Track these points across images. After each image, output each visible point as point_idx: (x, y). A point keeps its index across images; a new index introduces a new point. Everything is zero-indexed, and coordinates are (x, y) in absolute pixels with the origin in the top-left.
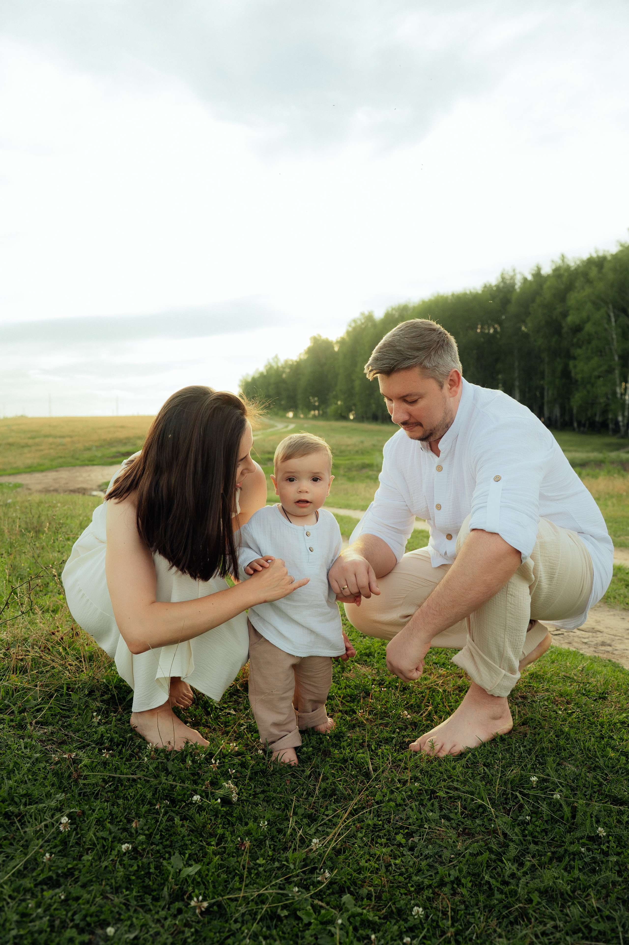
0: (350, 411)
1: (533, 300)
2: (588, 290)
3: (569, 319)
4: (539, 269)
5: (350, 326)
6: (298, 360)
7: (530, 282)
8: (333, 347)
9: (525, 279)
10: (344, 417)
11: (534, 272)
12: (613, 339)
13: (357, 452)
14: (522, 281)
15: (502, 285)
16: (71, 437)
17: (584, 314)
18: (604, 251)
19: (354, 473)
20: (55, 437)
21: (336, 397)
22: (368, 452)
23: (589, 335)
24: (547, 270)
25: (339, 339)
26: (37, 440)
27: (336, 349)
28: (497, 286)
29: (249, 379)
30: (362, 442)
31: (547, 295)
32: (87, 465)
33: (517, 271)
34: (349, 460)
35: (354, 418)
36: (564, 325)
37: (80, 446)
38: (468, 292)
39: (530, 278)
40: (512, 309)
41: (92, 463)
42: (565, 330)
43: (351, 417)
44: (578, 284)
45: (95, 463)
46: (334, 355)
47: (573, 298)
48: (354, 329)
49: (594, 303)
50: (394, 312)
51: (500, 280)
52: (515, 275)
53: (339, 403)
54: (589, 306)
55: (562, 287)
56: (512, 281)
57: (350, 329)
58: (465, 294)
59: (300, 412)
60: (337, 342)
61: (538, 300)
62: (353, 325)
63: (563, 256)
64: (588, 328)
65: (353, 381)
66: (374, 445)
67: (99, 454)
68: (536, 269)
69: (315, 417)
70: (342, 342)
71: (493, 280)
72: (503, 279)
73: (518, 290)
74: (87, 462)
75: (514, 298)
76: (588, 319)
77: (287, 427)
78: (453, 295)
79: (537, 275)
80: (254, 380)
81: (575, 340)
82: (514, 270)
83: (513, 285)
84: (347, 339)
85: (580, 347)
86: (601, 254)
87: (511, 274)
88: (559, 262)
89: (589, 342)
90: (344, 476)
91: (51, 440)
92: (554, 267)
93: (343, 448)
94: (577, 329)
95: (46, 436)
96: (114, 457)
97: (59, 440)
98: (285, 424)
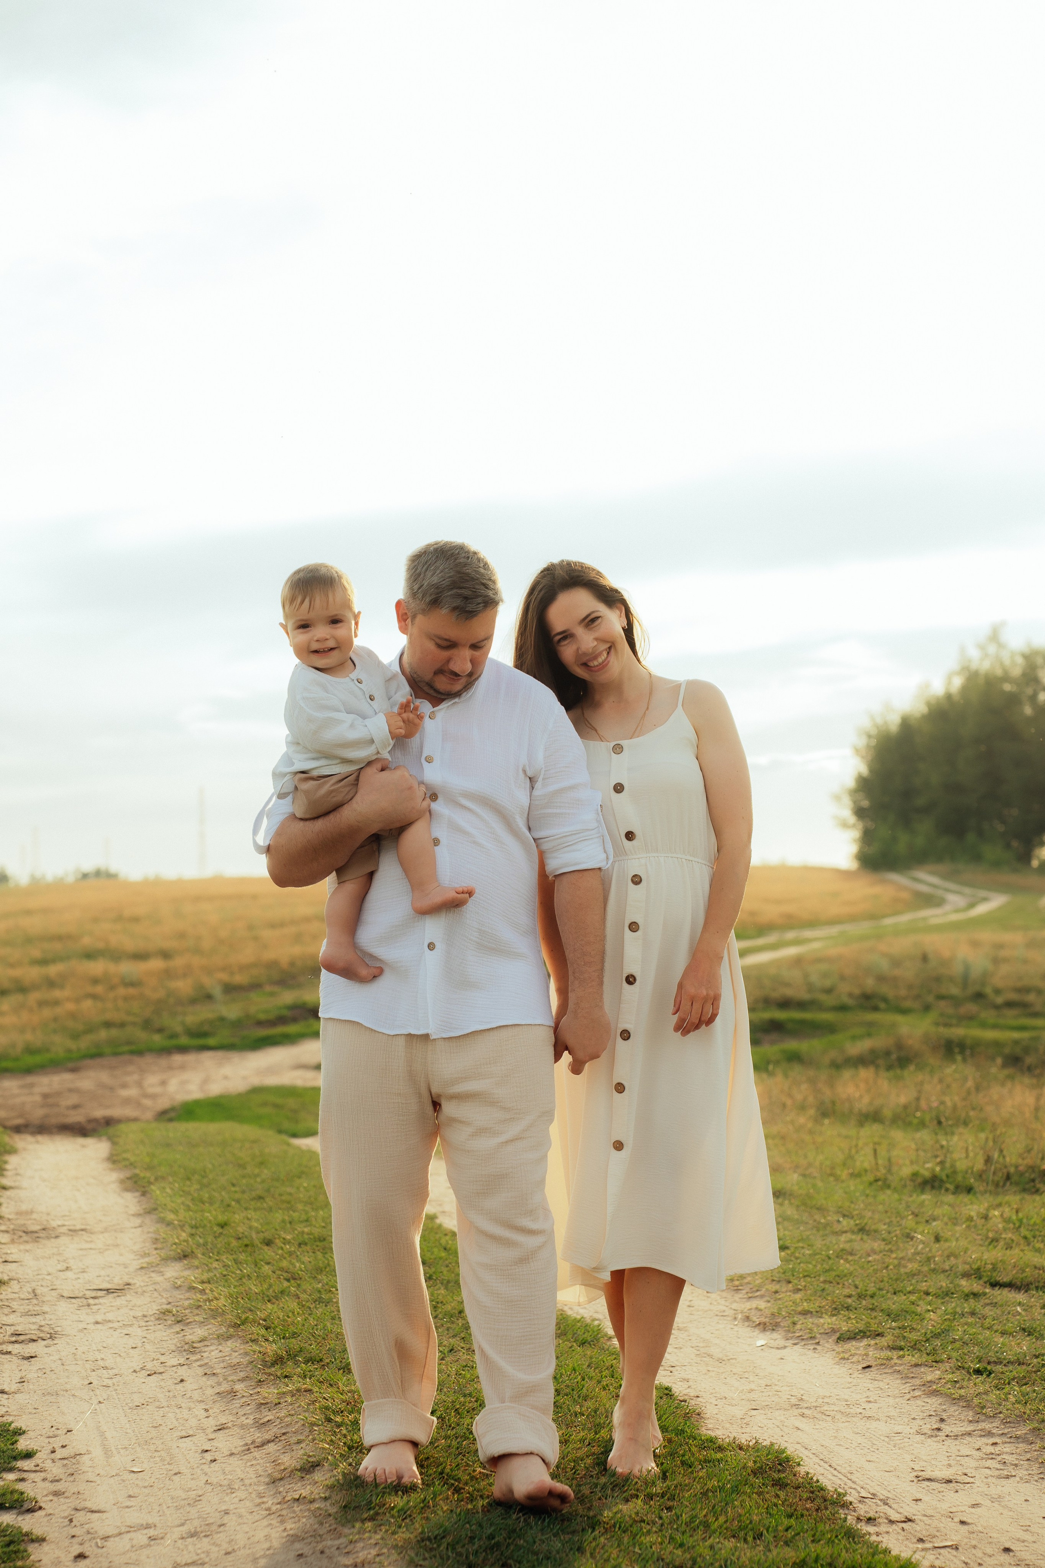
16: (166, 955)
20: (115, 955)
26: (53, 970)
29: (894, 722)
32: (183, 1050)
37: (183, 986)
41: (201, 1042)
45: (211, 1041)
67: (232, 1011)
74: (184, 1040)
80: (906, 724)
91: (97, 967)
95: (90, 955)
96: (281, 1020)
97: (127, 968)
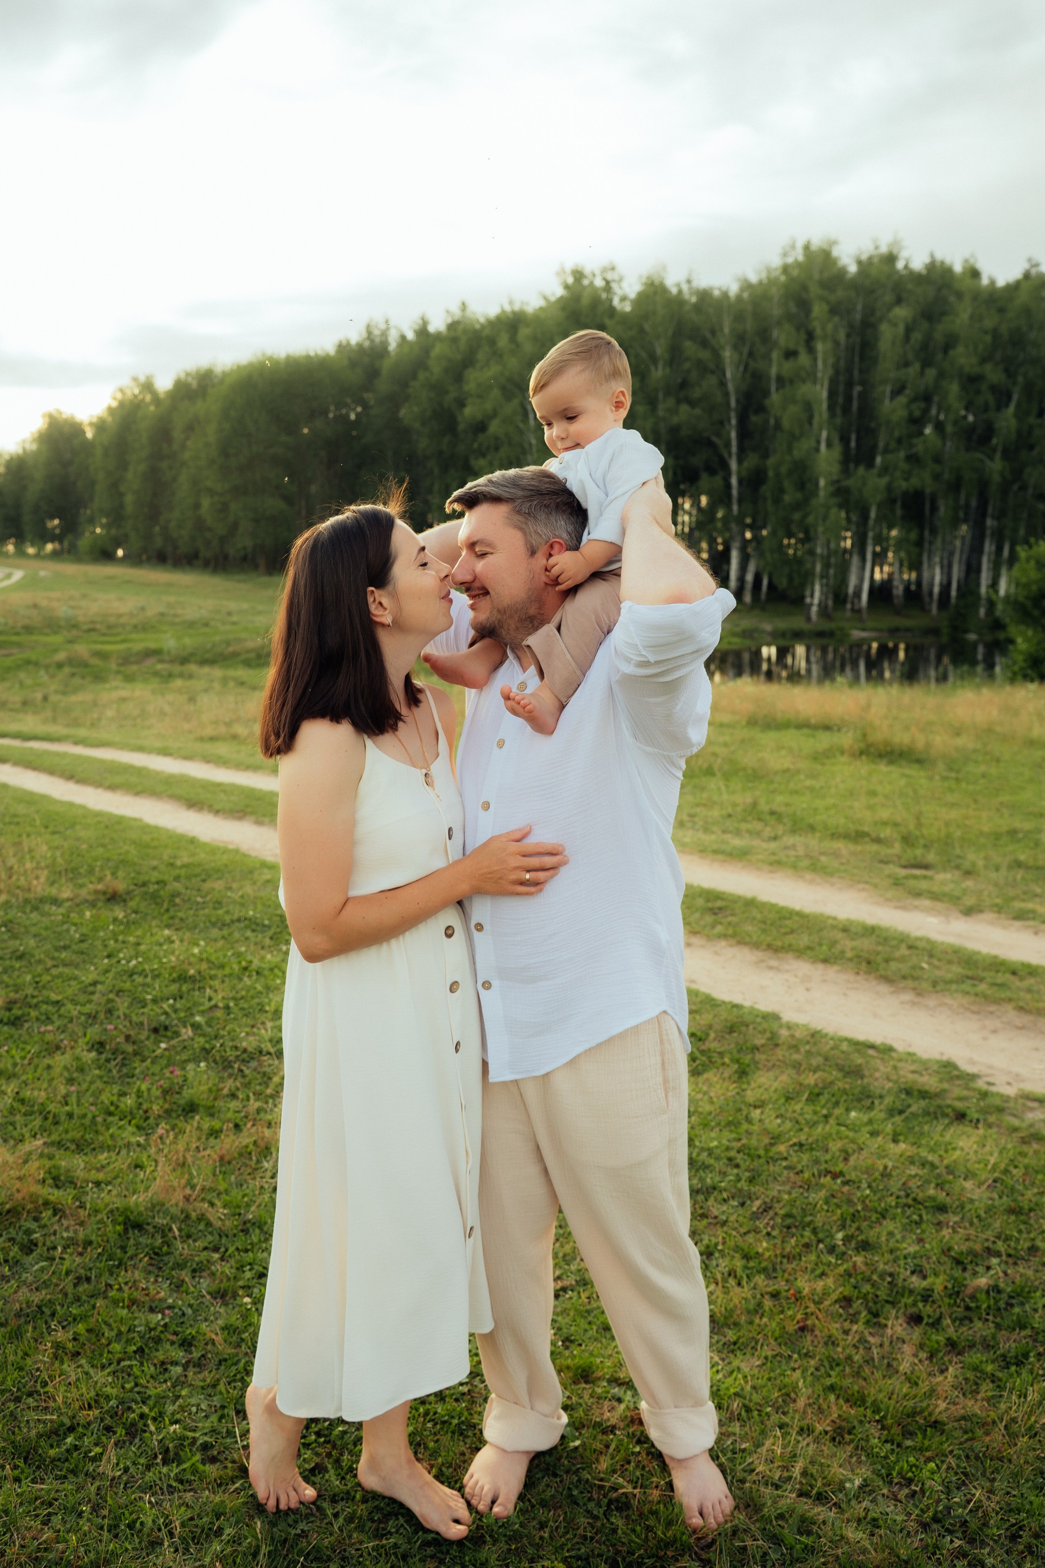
0: (119, 545)
1: (414, 376)
2: (494, 370)
3: (468, 411)
4: (425, 323)
5: (115, 399)
6: (20, 451)
7: (410, 343)
8: (84, 433)
9: (403, 337)
10: (105, 555)
11: (417, 327)
12: (530, 445)
13: (135, 627)
14: (399, 340)
15: (367, 344)
17: (489, 406)
18: (522, 303)
19: (134, 668)
21: (92, 521)
22: (153, 627)
23: (497, 438)
24: (438, 324)
25: (95, 420)
27: (89, 434)
28: (360, 346)
30: (143, 609)
31: (436, 369)
33: (392, 323)
34: (123, 641)
35: (125, 556)
36: (460, 419)
38: (312, 354)
39: (410, 336)
40: (383, 386)
42: (461, 427)
43: (120, 553)
44: (481, 356)
46: (87, 447)
47: (474, 378)
48: (122, 404)
49: (503, 389)
50: (190, 379)
51: (365, 335)
52: (388, 329)
53: (98, 530)
54: (496, 393)
55: (459, 357)
56: (383, 339)
57: (114, 404)
58: (308, 357)
59: (28, 544)
60: (91, 424)
61: (422, 376)
62: (119, 396)
63: (463, 304)
64: (494, 427)
65: (121, 495)
66: (162, 615)
68: (420, 322)
69: (56, 555)
70: (100, 426)
71: (355, 336)
72: (369, 333)
73: (393, 354)
75: (386, 365)
76: (495, 414)
77: (9, 576)
78: (288, 358)
79: (422, 332)
81: (476, 446)
82: (387, 322)
83: (385, 344)
84: (109, 419)
85: (484, 456)
86: (517, 308)
87: (383, 326)
88: (457, 313)
89: (497, 449)
90: (118, 672)
92: (449, 321)
93: (112, 620)
94: (480, 427)
98: (7, 570)
